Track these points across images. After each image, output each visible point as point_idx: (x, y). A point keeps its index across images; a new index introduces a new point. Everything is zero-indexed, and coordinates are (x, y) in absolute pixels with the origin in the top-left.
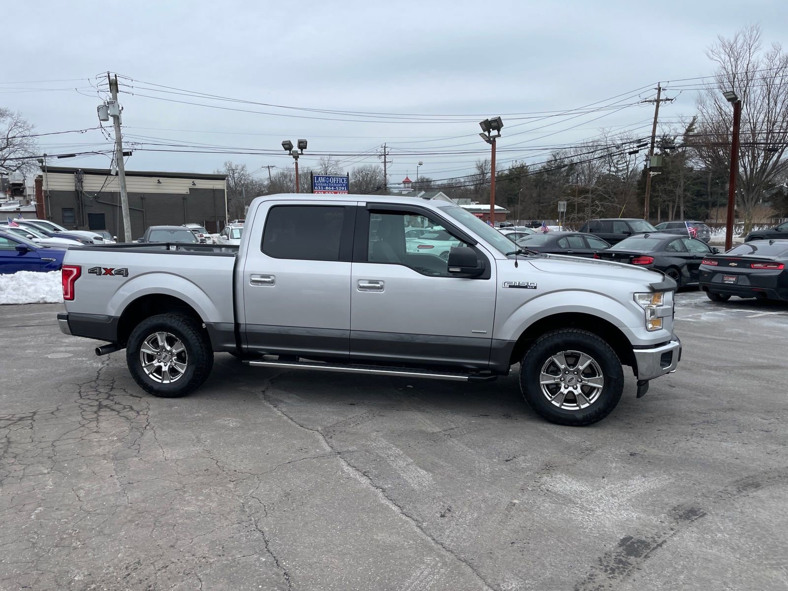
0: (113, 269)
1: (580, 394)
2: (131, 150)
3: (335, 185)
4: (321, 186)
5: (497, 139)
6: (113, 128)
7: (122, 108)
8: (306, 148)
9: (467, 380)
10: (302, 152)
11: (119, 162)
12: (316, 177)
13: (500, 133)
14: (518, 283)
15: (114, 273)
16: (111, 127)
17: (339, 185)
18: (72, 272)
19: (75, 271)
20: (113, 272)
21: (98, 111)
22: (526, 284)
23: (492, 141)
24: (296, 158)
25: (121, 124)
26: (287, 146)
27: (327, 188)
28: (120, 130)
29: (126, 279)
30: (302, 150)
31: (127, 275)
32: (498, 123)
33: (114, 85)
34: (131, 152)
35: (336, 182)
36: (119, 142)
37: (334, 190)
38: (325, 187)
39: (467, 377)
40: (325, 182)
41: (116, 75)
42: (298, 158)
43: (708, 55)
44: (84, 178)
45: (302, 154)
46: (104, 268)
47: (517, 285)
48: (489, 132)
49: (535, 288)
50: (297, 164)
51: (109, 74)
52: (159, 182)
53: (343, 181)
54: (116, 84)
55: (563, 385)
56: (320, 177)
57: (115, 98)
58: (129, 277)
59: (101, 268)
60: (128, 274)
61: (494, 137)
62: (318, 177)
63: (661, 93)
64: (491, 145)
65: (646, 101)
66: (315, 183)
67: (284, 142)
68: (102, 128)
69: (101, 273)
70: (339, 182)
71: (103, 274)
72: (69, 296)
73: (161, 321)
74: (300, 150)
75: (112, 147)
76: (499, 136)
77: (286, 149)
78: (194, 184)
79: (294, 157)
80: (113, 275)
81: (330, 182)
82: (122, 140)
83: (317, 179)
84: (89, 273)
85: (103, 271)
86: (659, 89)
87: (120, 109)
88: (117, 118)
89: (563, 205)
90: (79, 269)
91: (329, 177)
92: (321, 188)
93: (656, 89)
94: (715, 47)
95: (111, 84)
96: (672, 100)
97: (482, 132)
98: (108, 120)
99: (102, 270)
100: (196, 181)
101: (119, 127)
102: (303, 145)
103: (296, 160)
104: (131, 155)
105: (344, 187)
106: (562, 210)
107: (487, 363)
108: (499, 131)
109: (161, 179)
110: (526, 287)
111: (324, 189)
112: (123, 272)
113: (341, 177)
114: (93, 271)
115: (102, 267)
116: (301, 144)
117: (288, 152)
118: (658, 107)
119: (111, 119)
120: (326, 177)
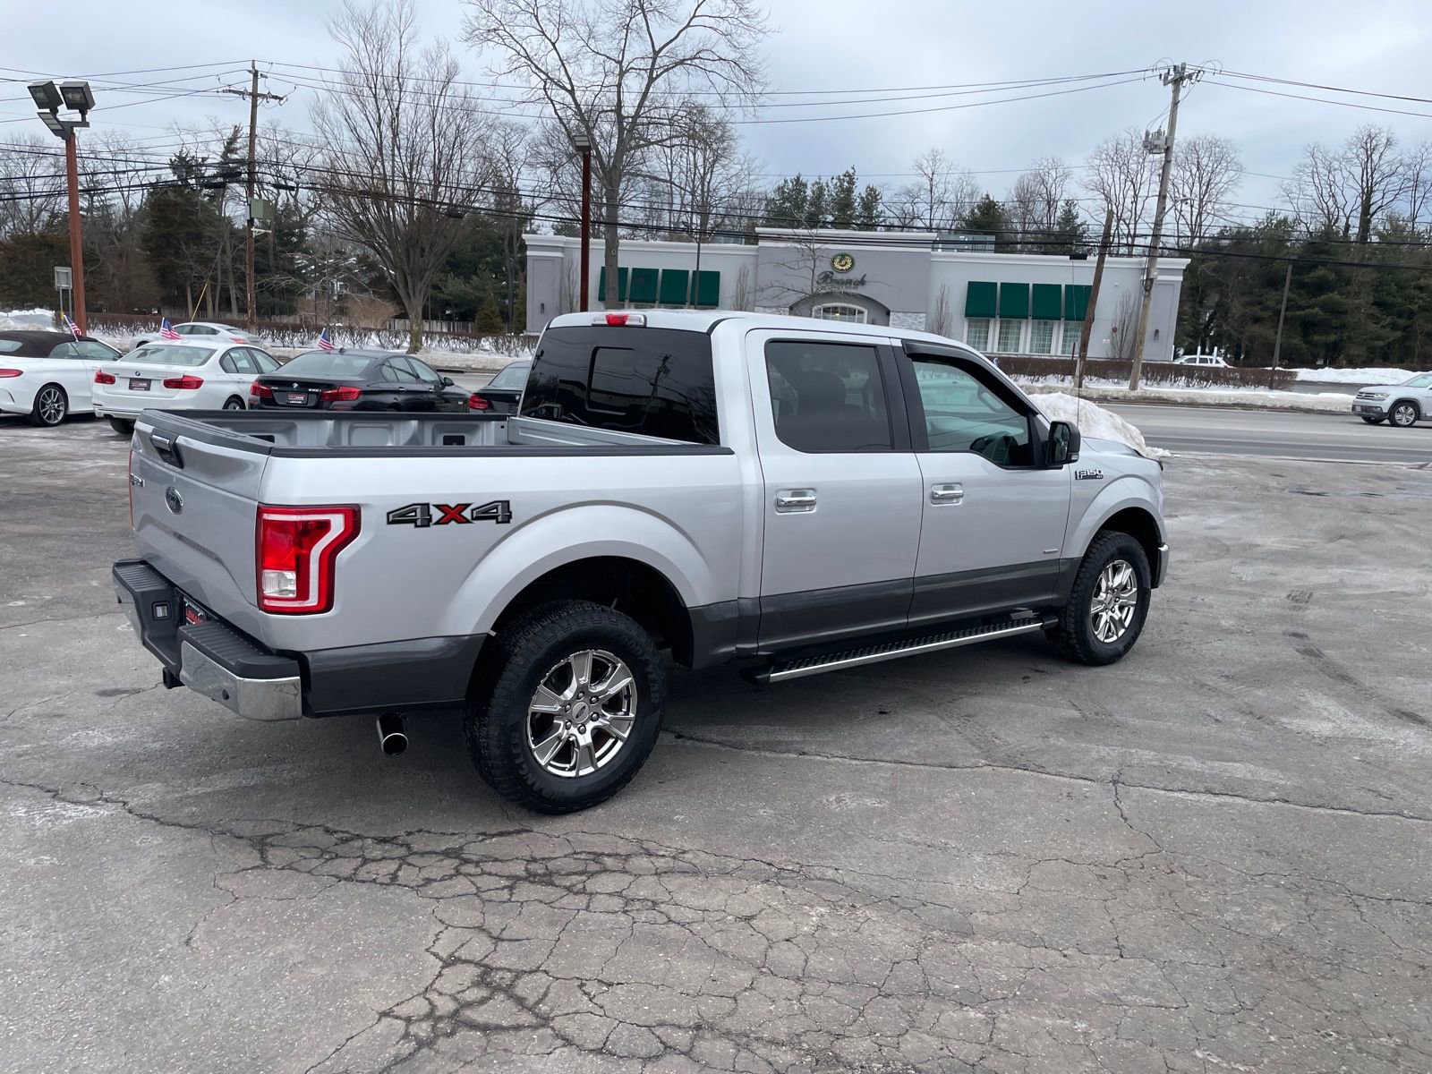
0: (469, 505)
5: (79, 131)
13: (88, 119)
14: (1088, 471)
15: (469, 518)
18: (324, 527)
19: (338, 523)
20: (467, 514)
22: (1095, 473)
23: (67, 133)
29: (505, 528)
31: (507, 518)
32: (81, 96)
43: (330, 31)
46: (437, 506)
47: (1088, 474)
48: (55, 111)
49: (1101, 476)
58: (514, 522)
59: (428, 504)
60: (510, 517)
61: (71, 124)
63: (260, 81)
64: (64, 140)
65: (230, 91)
69: (430, 520)
71: (438, 523)
72: (313, 601)
73: (589, 625)
76: (84, 124)
80: (467, 521)
84: (389, 523)
85: (437, 515)
86: (255, 74)
89: (64, 276)
90: (353, 516)
93: (250, 71)
94: (341, 20)
96: (281, 99)
97: (37, 108)
99: (433, 511)
106: (64, 286)
108: (83, 113)
110: (1095, 477)
112: (498, 512)
114: (403, 515)
115: (432, 502)
118: (254, 106)
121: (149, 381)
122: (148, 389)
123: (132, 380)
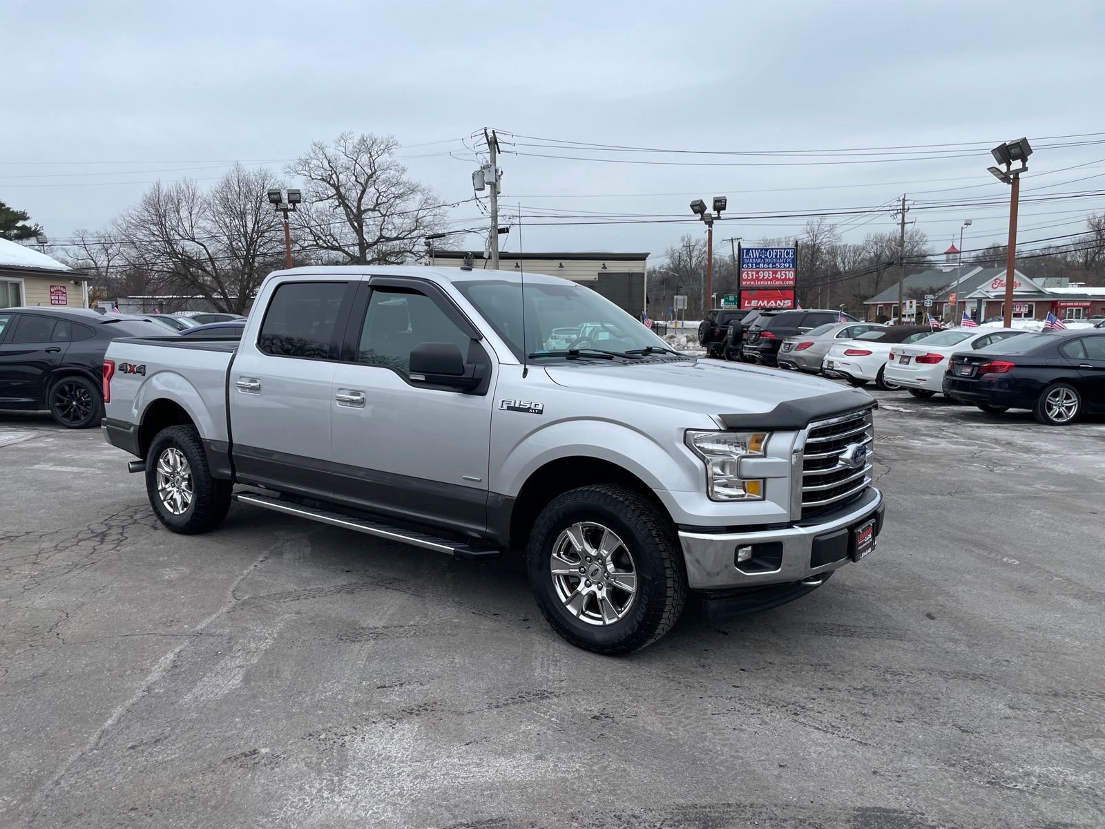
0: (136, 366)
1: (603, 599)
2: (508, 226)
3: (775, 261)
4: (752, 264)
5: (1020, 175)
6: (489, 199)
7: (502, 172)
8: (724, 209)
9: (453, 553)
10: (719, 214)
11: (493, 240)
12: (745, 251)
13: (1027, 164)
14: (518, 402)
15: (136, 371)
16: (486, 197)
17: (781, 261)
18: (107, 368)
19: (110, 367)
21: (473, 179)
22: (528, 406)
23: (1012, 180)
24: (710, 224)
25: (499, 193)
26: (699, 207)
27: (761, 265)
28: (496, 201)
29: (144, 378)
30: (719, 212)
32: (1022, 150)
33: (493, 143)
34: (507, 229)
35: (776, 256)
36: (495, 217)
37: (773, 267)
38: (759, 264)
39: (453, 549)
40: (760, 257)
41: (493, 131)
42: (713, 223)
44: (475, 263)
45: (719, 218)
46: (129, 365)
47: (517, 405)
48: (1009, 164)
49: (540, 412)
50: (710, 233)
51: (486, 130)
52: (561, 266)
53: (788, 254)
54: (496, 142)
55: (583, 580)
56: (752, 249)
57: (494, 160)
58: (147, 375)
59: (127, 364)
60: (146, 373)
61: (1017, 173)
62: (748, 250)
64: (1011, 185)
66: (743, 259)
67: (693, 202)
68: (478, 199)
69: (127, 370)
70: (781, 256)
71: (129, 372)
72: (106, 397)
74: (716, 212)
75: (488, 222)
76: (1025, 169)
77: (696, 212)
78: (604, 267)
79: (706, 223)
81: (766, 257)
82: (498, 213)
83: (747, 254)
84: (119, 370)
85: (129, 368)
87: (500, 173)
88: (494, 186)
90: (113, 364)
91: (766, 250)
92: (752, 266)
95: (489, 143)
97: (996, 165)
98: (484, 189)
100: (608, 263)
101: (495, 197)
102: (720, 205)
103: (710, 226)
104: (508, 232)
105: (789, 263)
107: (484, 529)
108: (1024, 160)
109: (564, 262)
110: (527, 410)
111: (757, 268)
112: (142, 370)
113: (785, 249)
114: (122, 367)
116: (717, 204)
117: (699, 216)
119: (488, 188)
120: (762, 250)
121: (909, 357)
122: (908, 363)
123: (903, 357)
